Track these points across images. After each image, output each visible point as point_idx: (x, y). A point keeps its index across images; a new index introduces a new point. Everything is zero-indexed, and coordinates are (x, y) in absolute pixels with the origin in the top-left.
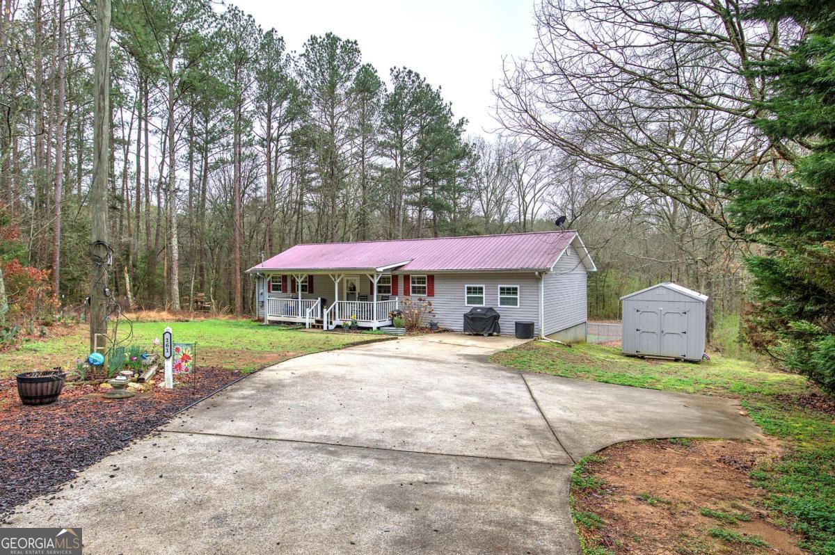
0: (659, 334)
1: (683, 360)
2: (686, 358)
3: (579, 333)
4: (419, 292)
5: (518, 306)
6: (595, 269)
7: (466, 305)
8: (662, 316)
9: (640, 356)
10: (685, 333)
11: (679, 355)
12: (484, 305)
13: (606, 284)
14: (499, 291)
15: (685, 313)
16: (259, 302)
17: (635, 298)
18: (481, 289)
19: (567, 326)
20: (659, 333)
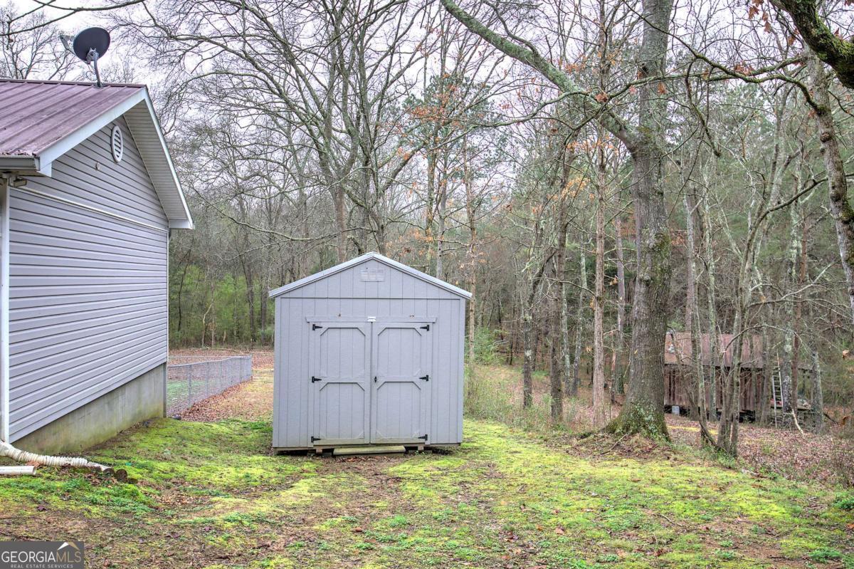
0: (366, 385)
1: (421, 448)
2: (428, 443)
3: (147, 399)
6: (190, 225)
8: (375, 336)
9: (319, 450)
10: (426, 378)
11: (413, 437)
13: (184, 288)
15: (427, 328)
17: (309, 292)
19: (113, 382)
20: (366, 383)
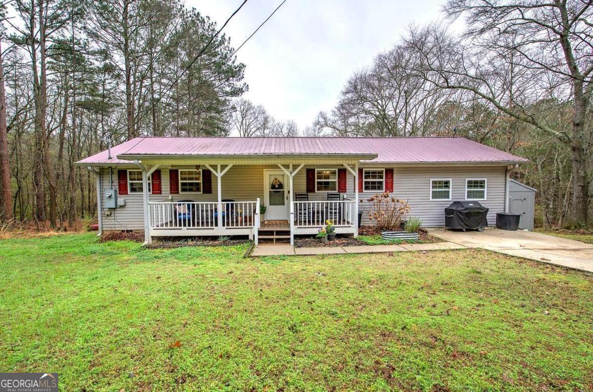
4: (374, 188)
5: (485, 199)
7: (431, 199)
12: (450, 199)
14: (466, 185)
16: (102, 209)
18: (447, 183)
